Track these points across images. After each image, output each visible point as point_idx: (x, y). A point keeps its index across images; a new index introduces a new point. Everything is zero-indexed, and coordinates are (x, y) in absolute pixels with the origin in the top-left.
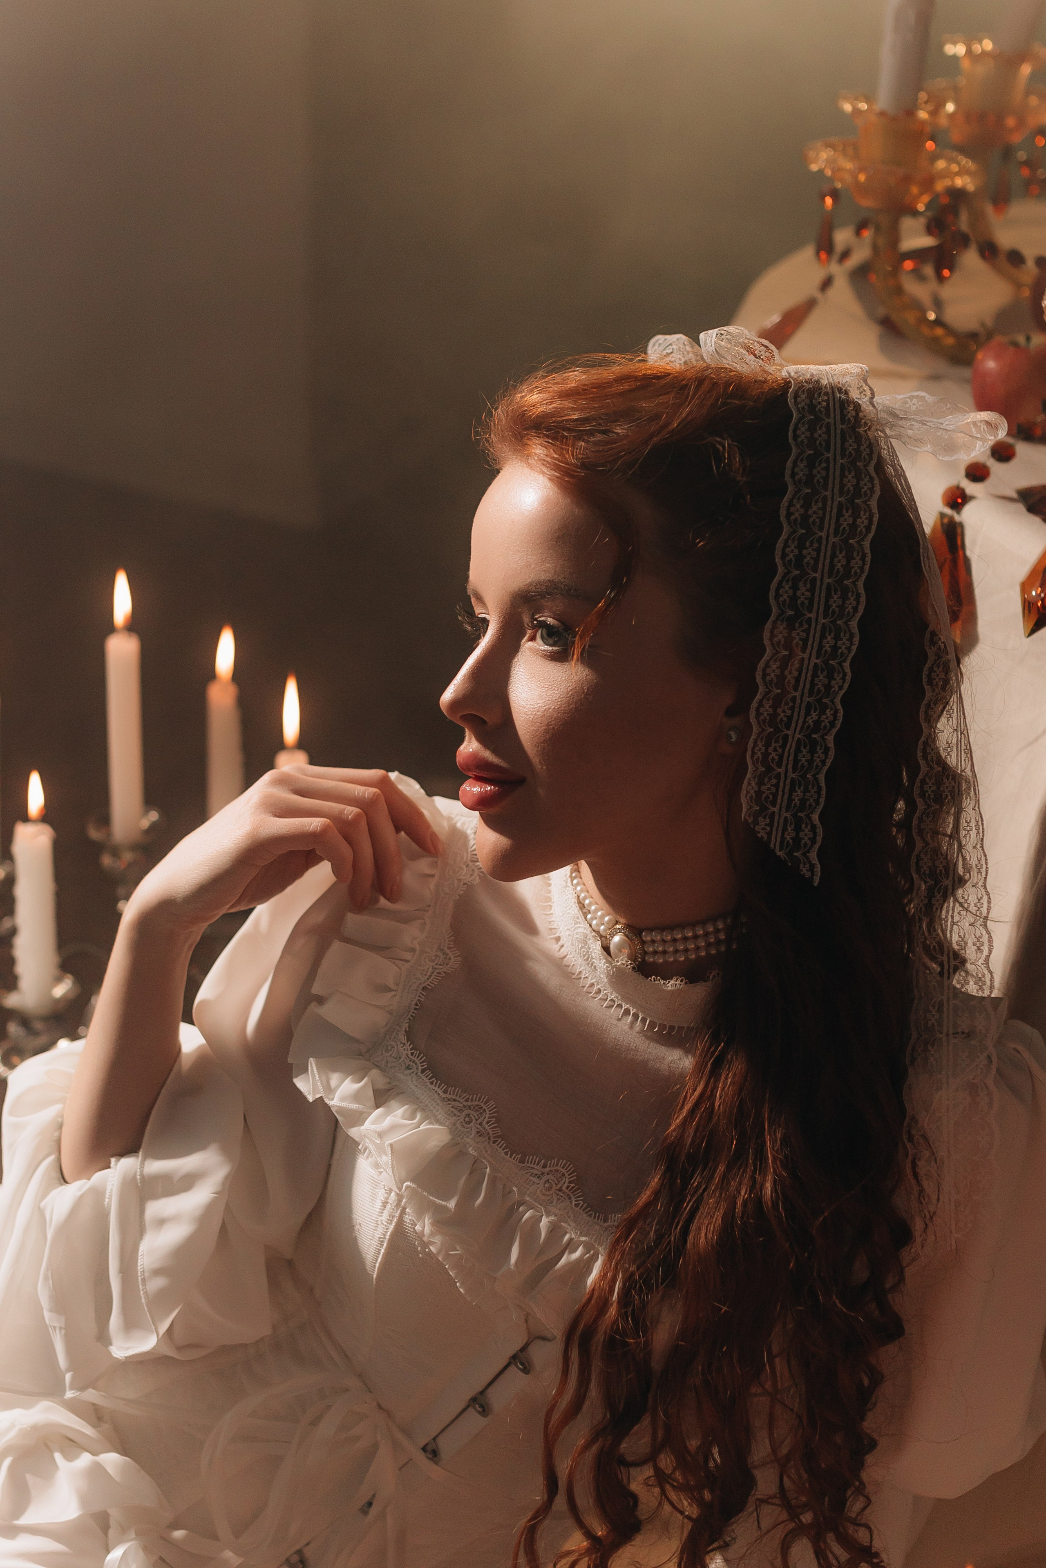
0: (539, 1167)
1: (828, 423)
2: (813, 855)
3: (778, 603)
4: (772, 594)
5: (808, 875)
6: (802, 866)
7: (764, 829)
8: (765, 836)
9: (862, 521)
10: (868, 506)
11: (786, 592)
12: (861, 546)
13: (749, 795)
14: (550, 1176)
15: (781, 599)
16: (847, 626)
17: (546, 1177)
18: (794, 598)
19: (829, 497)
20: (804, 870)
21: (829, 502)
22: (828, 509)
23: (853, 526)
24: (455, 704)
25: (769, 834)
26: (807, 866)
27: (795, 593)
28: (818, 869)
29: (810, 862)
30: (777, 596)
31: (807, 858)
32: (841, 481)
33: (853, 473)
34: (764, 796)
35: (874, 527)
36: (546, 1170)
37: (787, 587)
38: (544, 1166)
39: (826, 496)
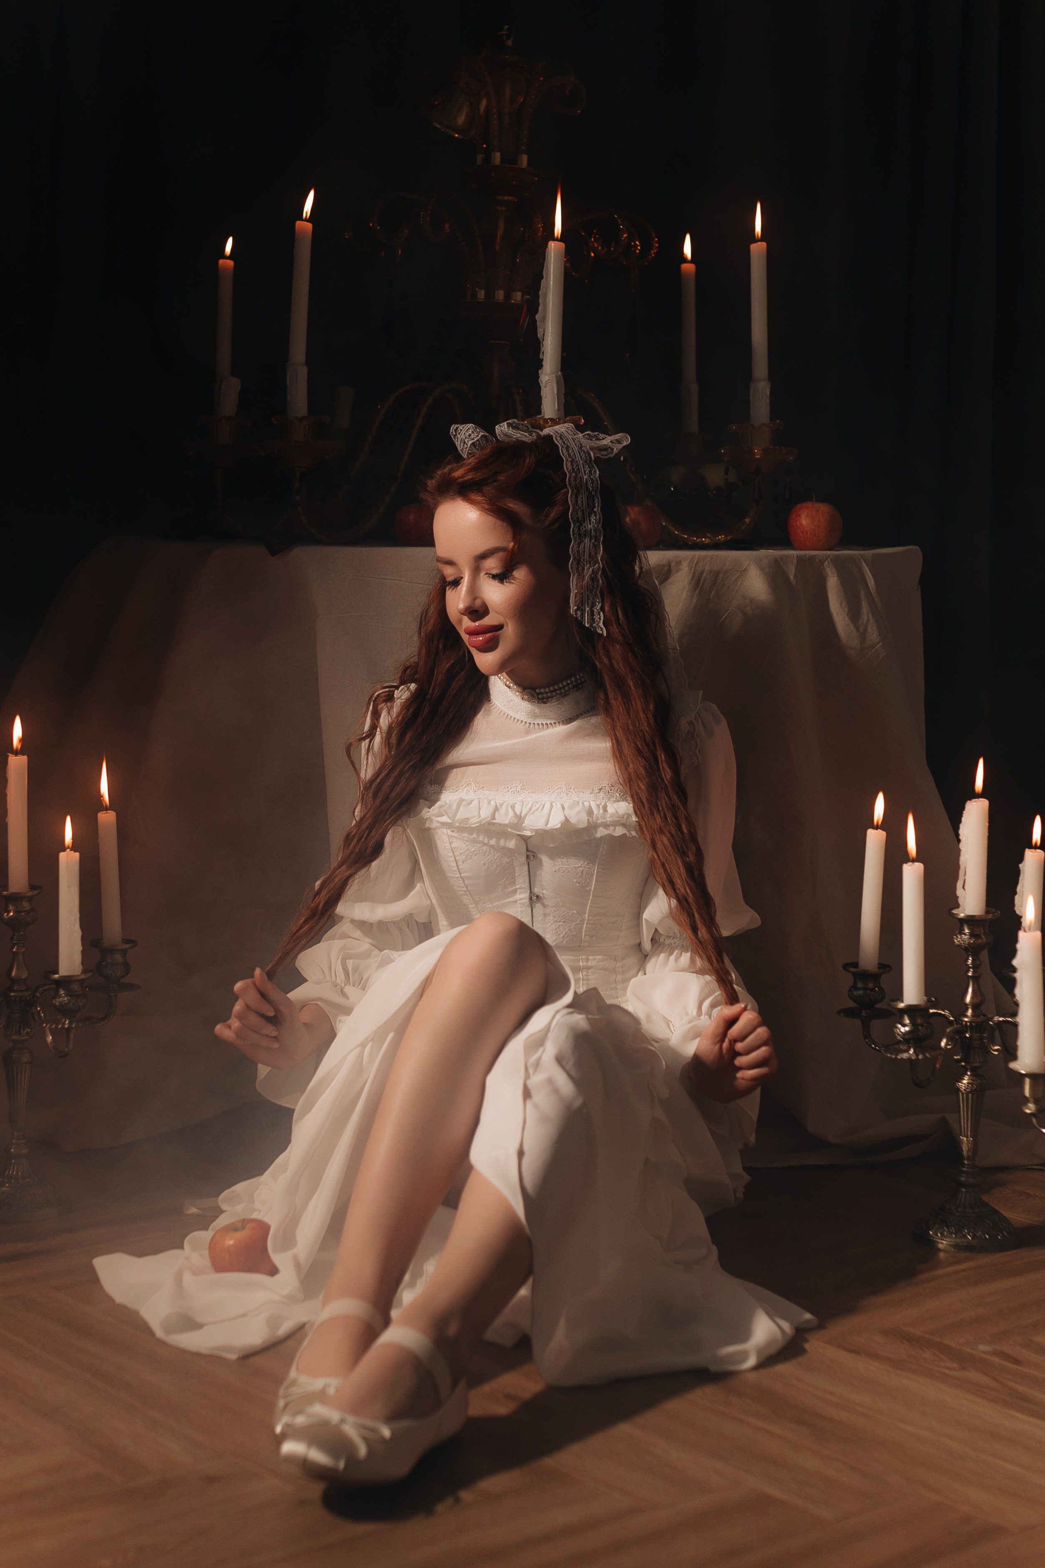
0: (506, 789)
2: (601, 624)
5: (601, 632)
6: (597, 629)
14: (512, 790)
17: (510, 791)
20: (599, 631)
26: (600, 629)
28: (604, 629)
29: (600, 627)
31: (599, 626)
36: (509, 788)
38: (508, 788)
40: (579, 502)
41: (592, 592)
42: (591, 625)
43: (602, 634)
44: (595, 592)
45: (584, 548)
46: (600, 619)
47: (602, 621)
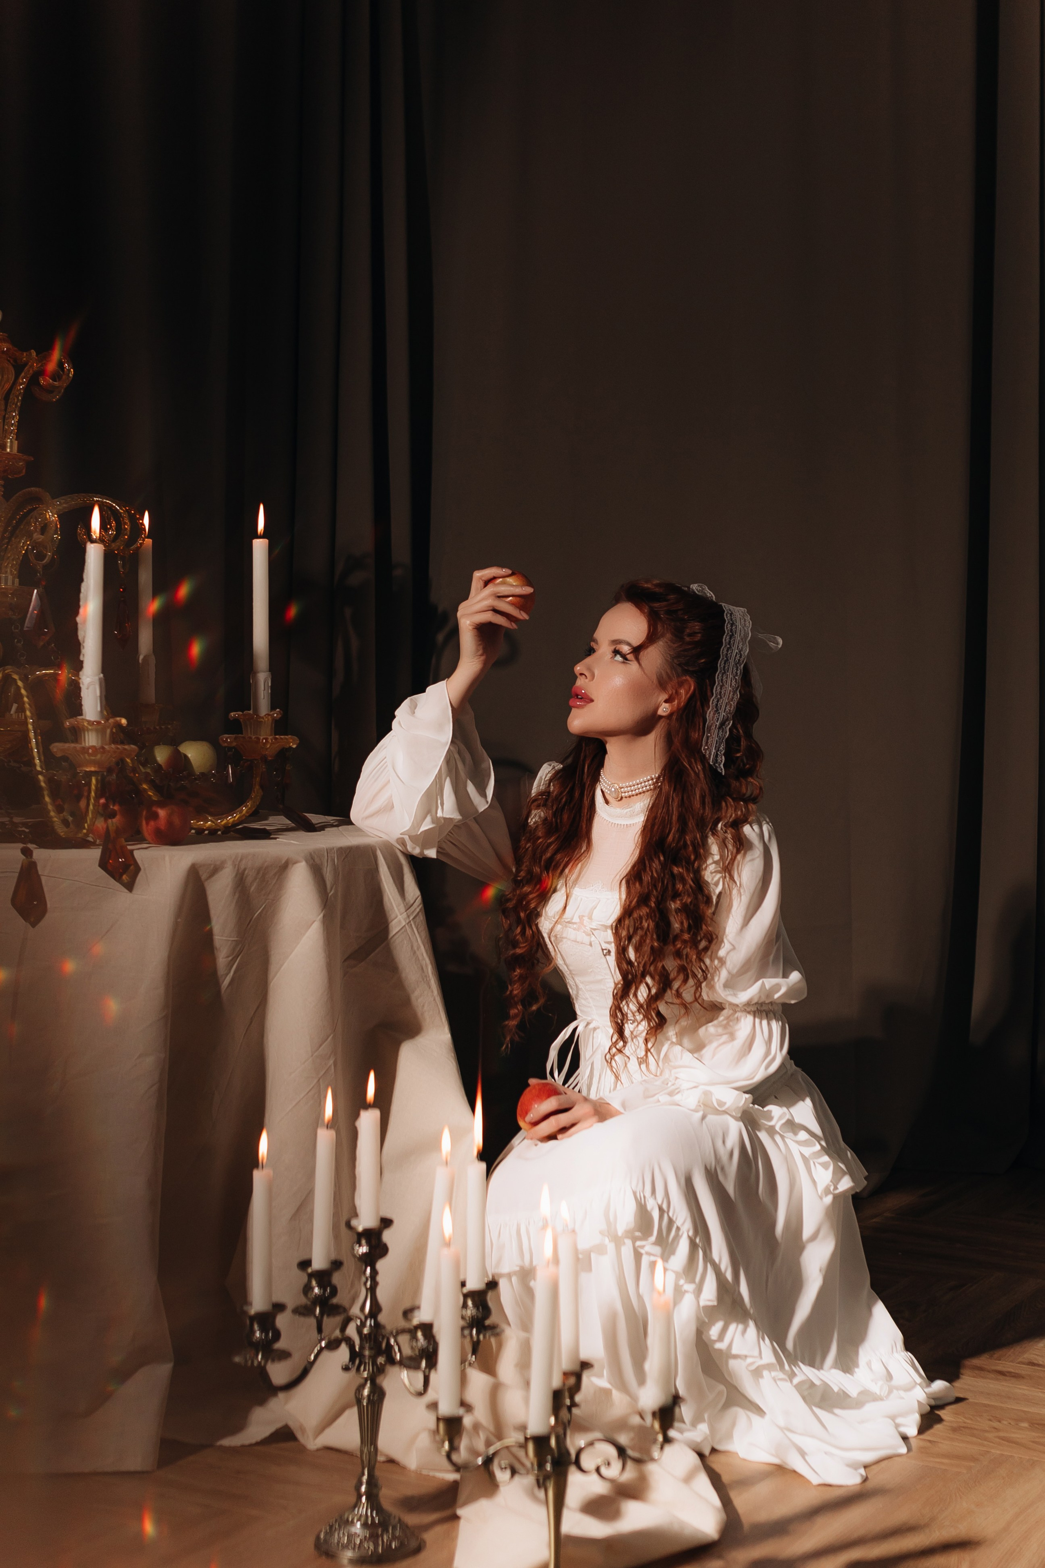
2: (722, 766)
5: (721, 771)
20: (719, 770)
40: (726, 668)
41: (720, 739)
42: (714, 764)
43: (721, 773)
44: (722, 740)
45: (722, 703)
46: (721, 761)
47: (723, 763)
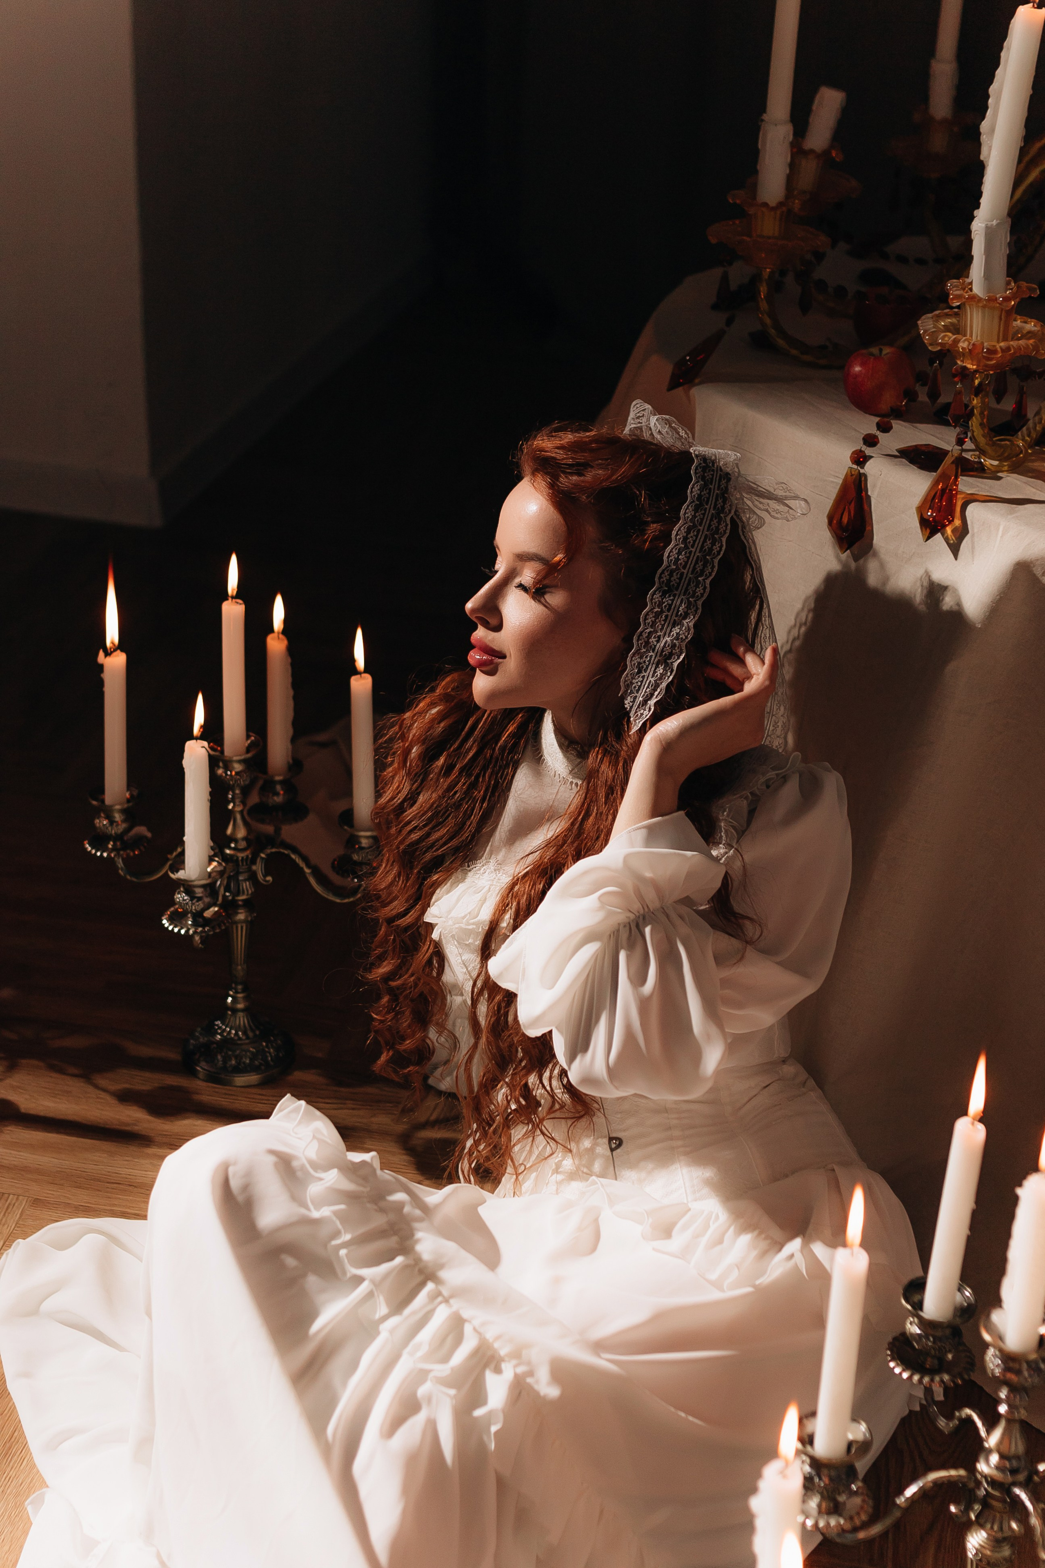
1: (711, 488)
3: (659, 581)
4: (657, 575)
7: (629, 703)
8: (629, 708)
9: (716, 548)
10: (721, 540)
11: (666, 576)
12: (713, 561)
13: (626, 683)
15: (662, 580)
16: (696, 603)
18: (669, 581)
19: (701, 530)
21: (701, 533)
22: (699, 537)
23: (711, 549)
24: (473, 610)
25: (631, 707)
27: (670, 578)
30: (660, 577)
32: (710, 523)
33: (717, 520)
34: (634, 685)
35: (722, 553)
37: (666, 574)
39: (700, 529)
